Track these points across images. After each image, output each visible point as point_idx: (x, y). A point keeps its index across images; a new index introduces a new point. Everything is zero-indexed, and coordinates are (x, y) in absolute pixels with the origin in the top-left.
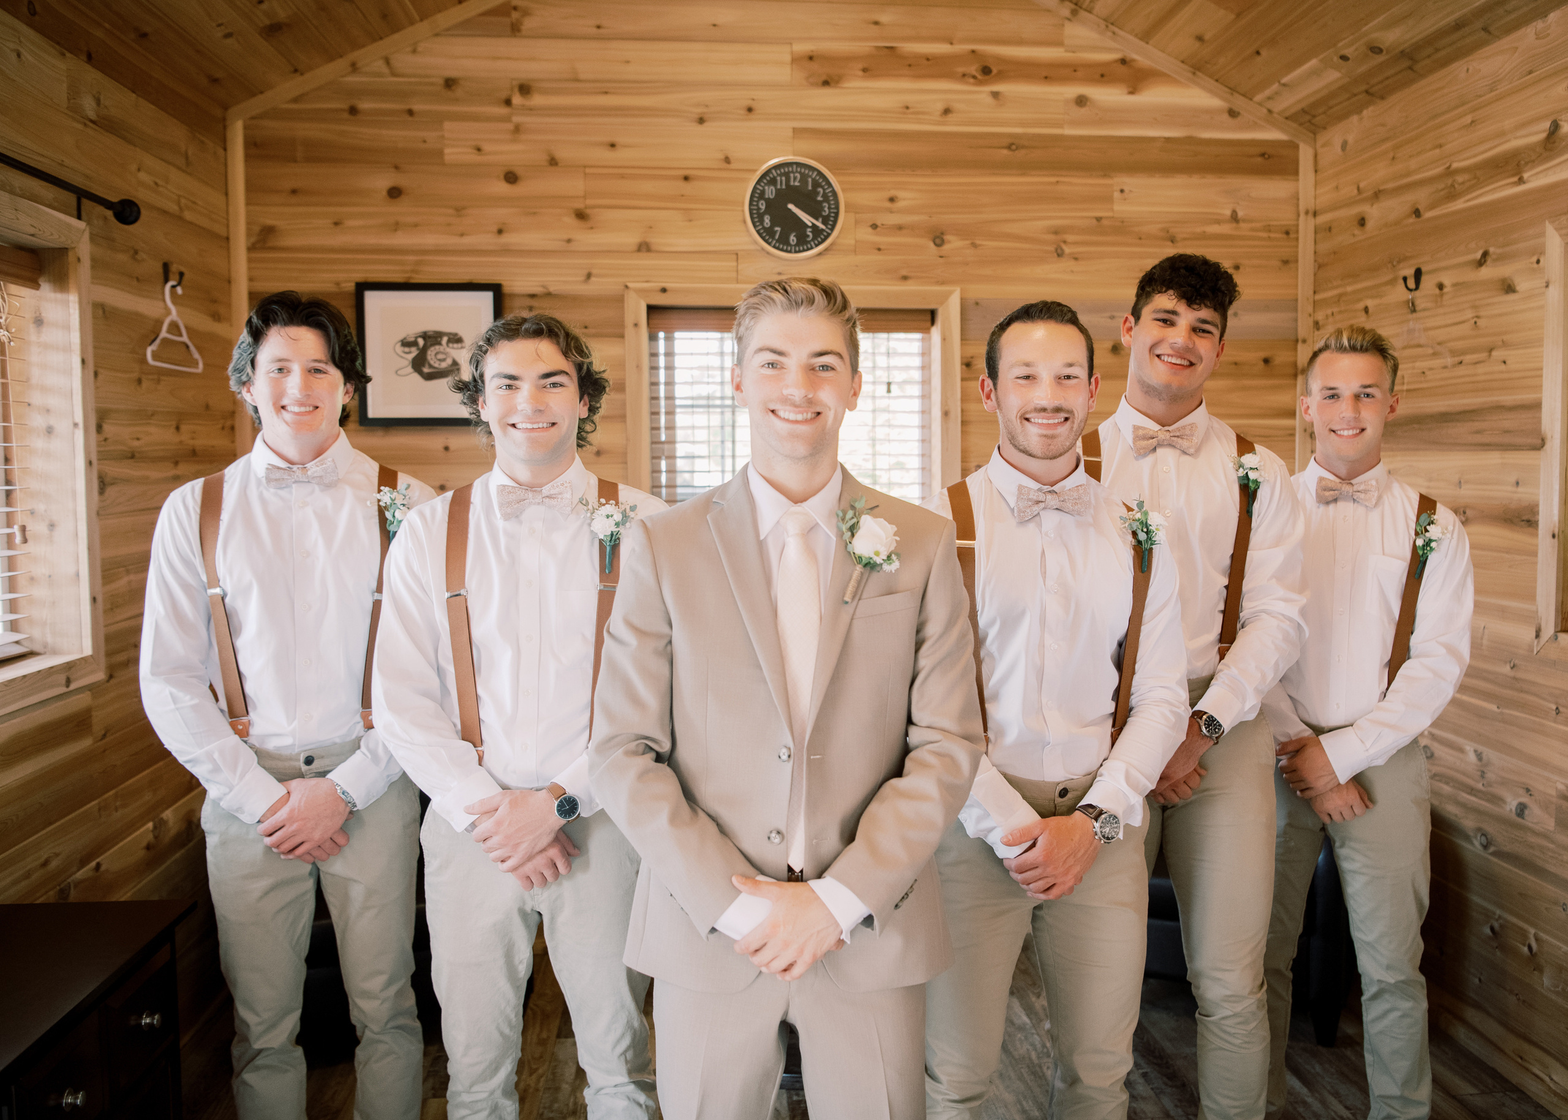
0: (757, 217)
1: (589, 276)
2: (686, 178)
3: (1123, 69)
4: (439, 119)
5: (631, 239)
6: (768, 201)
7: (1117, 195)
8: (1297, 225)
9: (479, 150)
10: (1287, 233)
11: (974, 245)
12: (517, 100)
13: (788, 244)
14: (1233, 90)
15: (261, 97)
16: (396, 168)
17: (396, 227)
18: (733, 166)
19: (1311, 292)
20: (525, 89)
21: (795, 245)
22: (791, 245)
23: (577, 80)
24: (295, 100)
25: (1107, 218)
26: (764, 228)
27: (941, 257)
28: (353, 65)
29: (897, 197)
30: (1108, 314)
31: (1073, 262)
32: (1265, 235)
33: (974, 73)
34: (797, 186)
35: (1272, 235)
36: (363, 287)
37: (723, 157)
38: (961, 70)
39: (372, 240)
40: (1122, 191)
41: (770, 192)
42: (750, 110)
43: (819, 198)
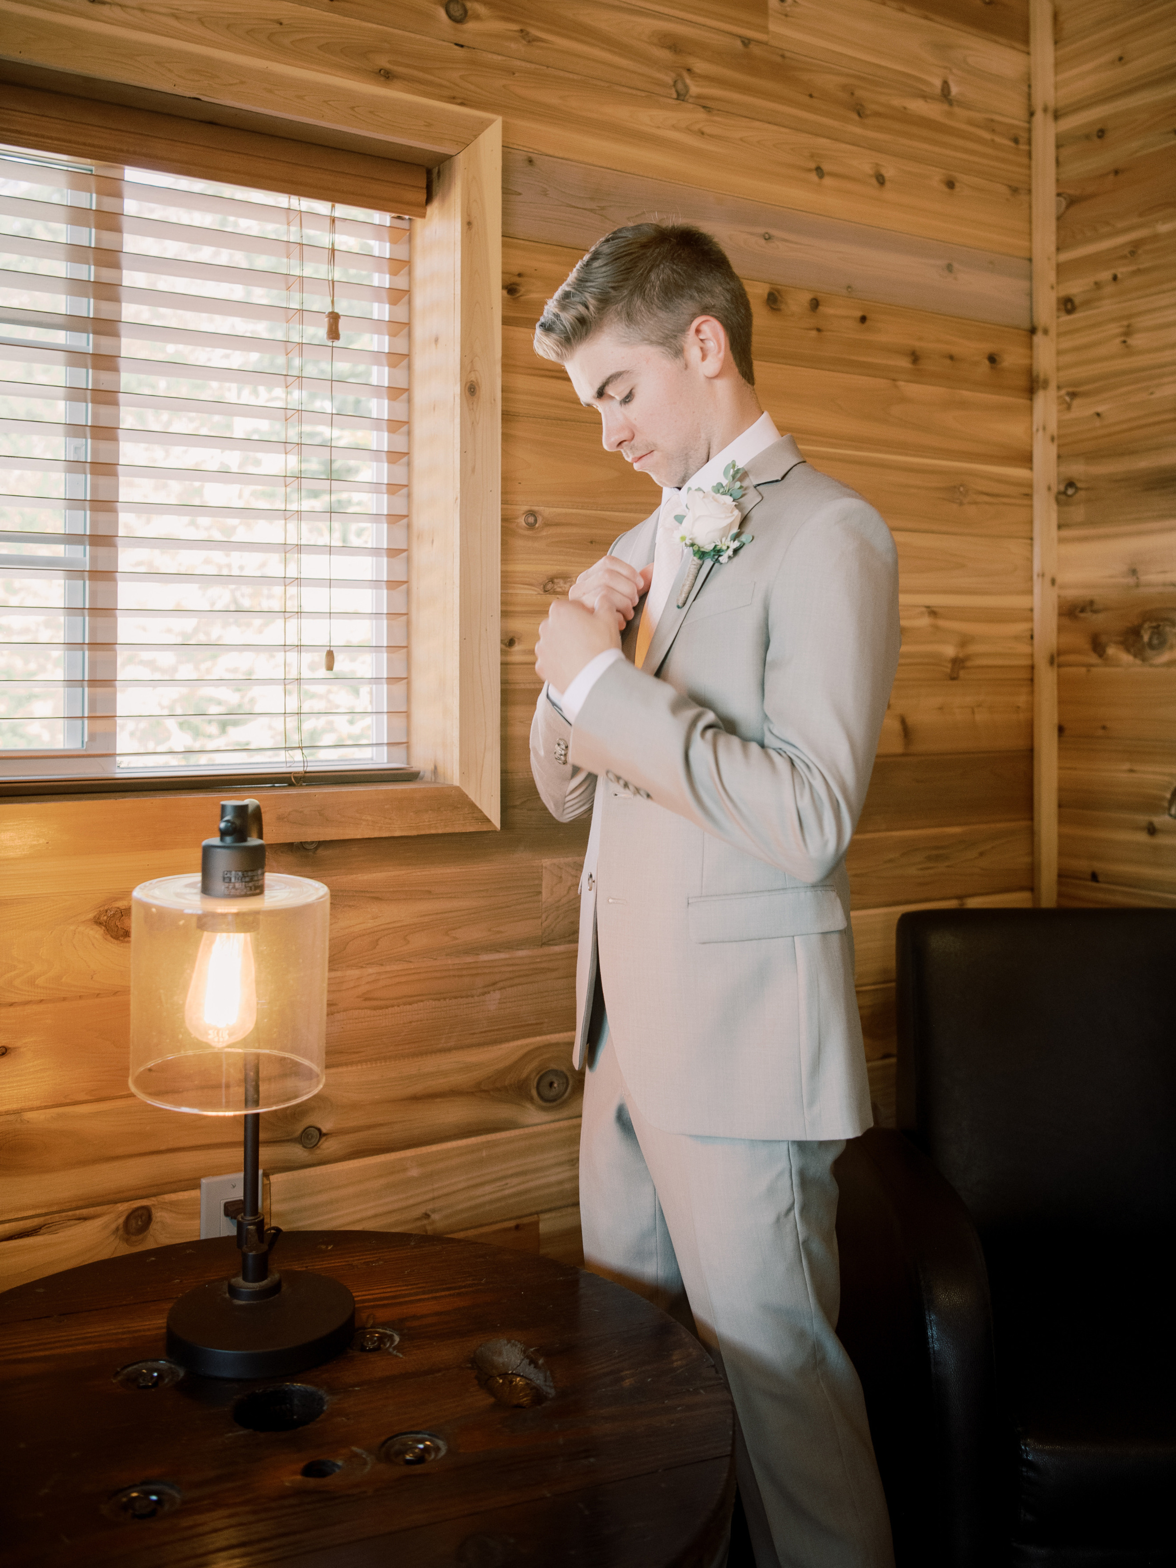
8: (1029, 130)
10: (1016, 141)
11: (526, 37)
19: (1053, 248)
25: (759, 42)
27: (461, 45)
30: (761, 230)
31: (701, 115)
32: (987, 135)
35: (998, 139)
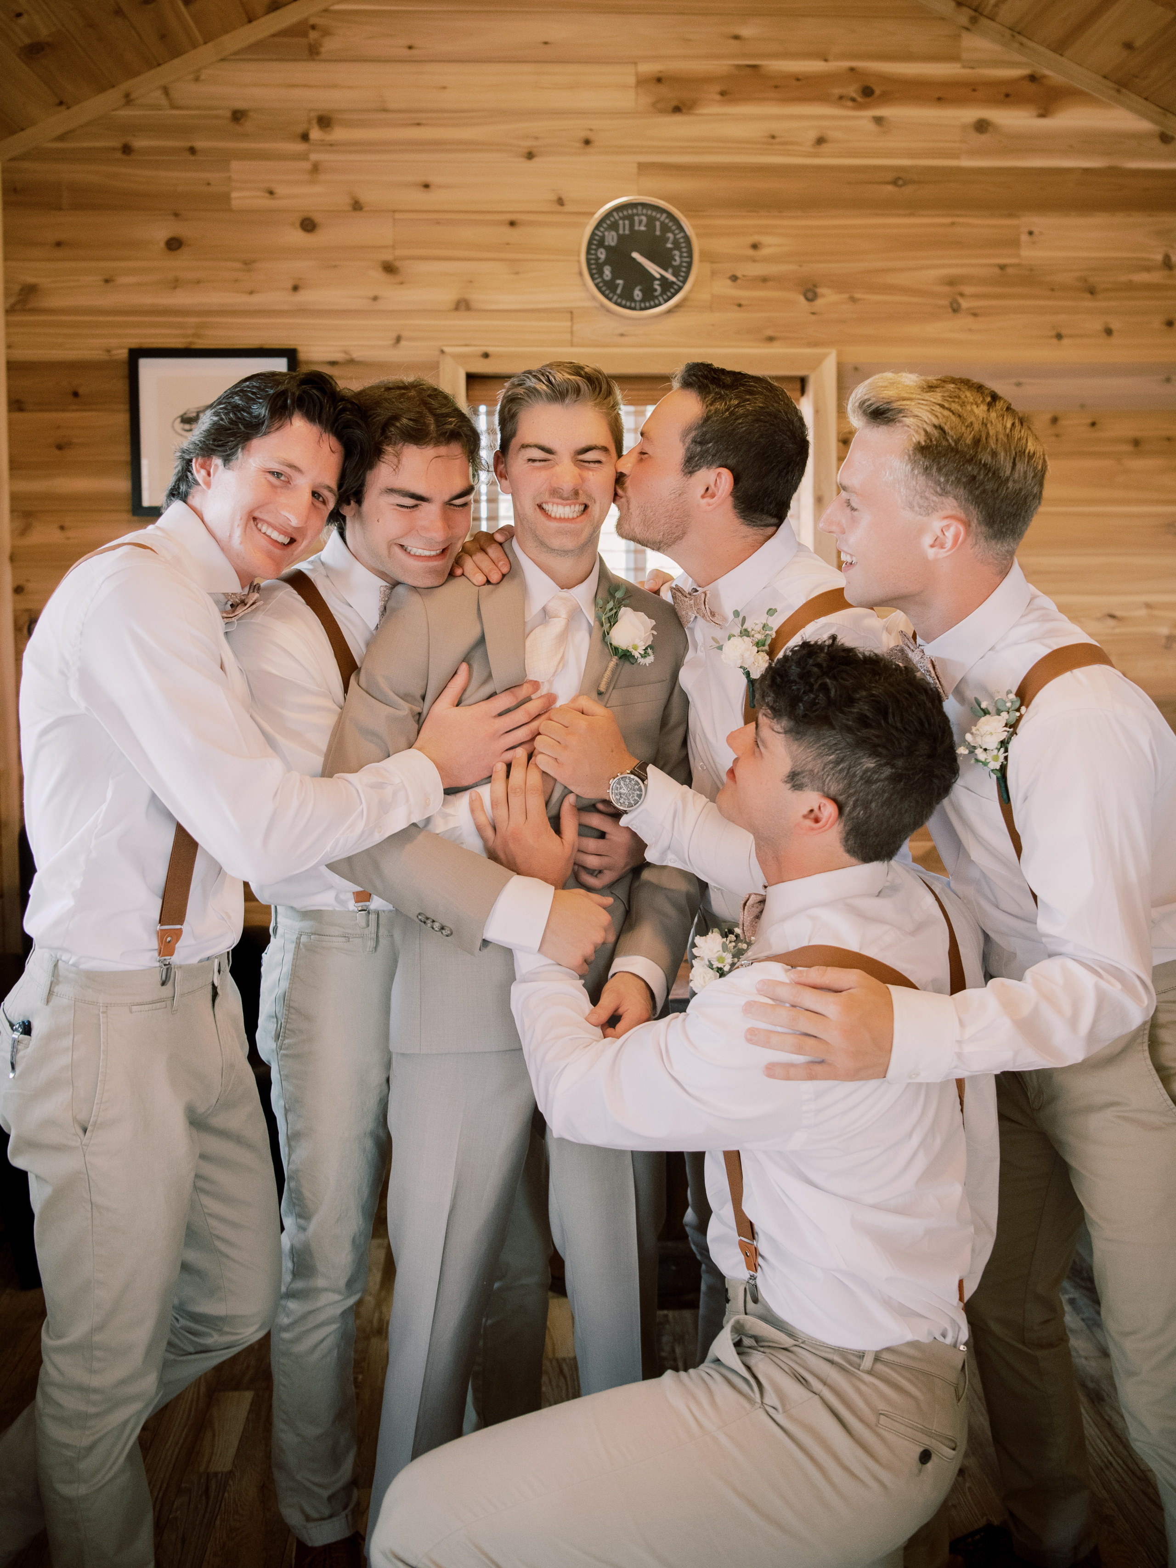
0: (595, 268)
1: (398, 339)
2: (512, 224)
3: (1032, 88)
4: (224, 159)
5: (447, 296)
6: (608, 249)
7: (1024, 238)
9: (271, 193)
11: (853, 300)
12: (316, 134)
13: (632, 299)
14: (1166, 110)
15: (22, 133)
16: (176, 215)
17: (176, 284)
18: (567, 208)
20: (324, 122)
21: (641, 301)
22: (635, 301)
23: (385, 110)
24: (61, 138)
25: (1012, 265)
26: (604, 281)
27: (813, 313)
28: (127, 96)
29: (760, 244)
30: (1014, 381)
31: (970, 319)
33: (854, 95)
34: (643, 231)
36: (137, 354)
37: (555, 198)
38: (837, 91)
39: (148, 300)
40: (1031, 233)
41: (611, 239)
42: (587, 142)
43: (669, 245)
